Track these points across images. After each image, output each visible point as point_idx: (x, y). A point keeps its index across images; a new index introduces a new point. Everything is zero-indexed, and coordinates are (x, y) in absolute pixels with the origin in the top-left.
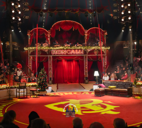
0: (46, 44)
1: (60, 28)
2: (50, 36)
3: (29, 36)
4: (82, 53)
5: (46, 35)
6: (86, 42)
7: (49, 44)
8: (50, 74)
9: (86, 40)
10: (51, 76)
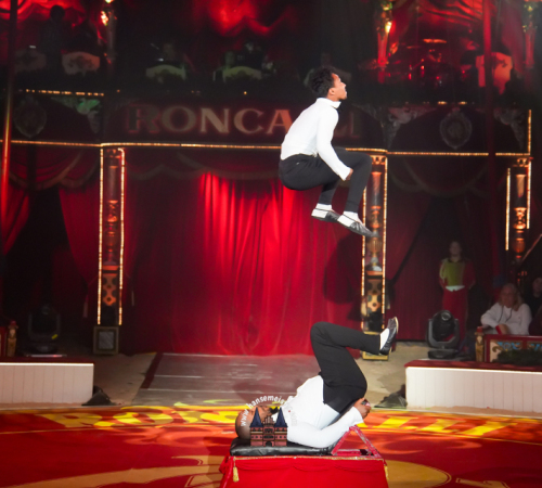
8: (110, 277)
9: (383, 43)
10: (116, 293)
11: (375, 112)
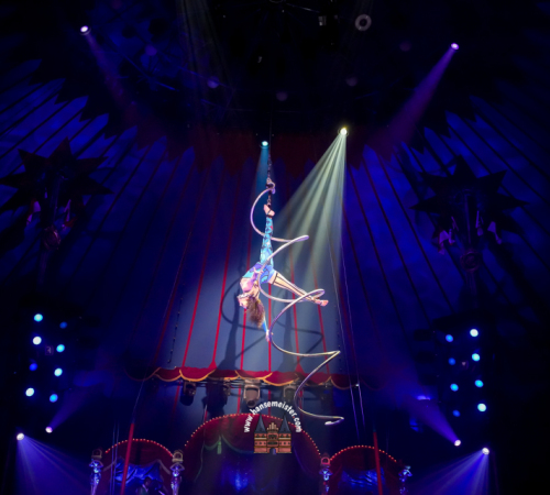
1: (220, 444)
2: (181, 474)
3: (96, 471)
5: (165, 468)
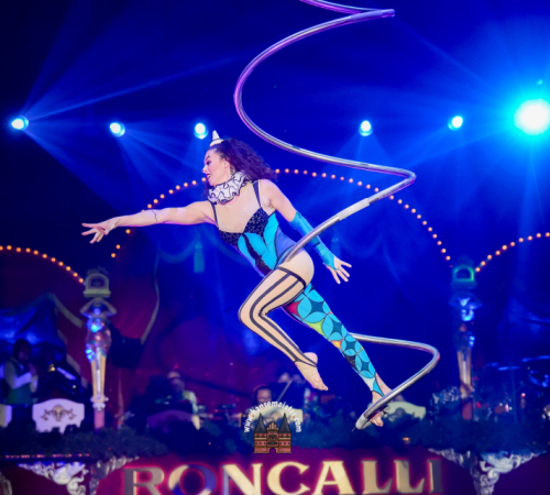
0: (66, 404)
1: (198, 246)
2: (110, 324)
4: (432, 488)
5: (67, 313)
6: (466, 378)
7: (99, 401)
11: (461, 459)
